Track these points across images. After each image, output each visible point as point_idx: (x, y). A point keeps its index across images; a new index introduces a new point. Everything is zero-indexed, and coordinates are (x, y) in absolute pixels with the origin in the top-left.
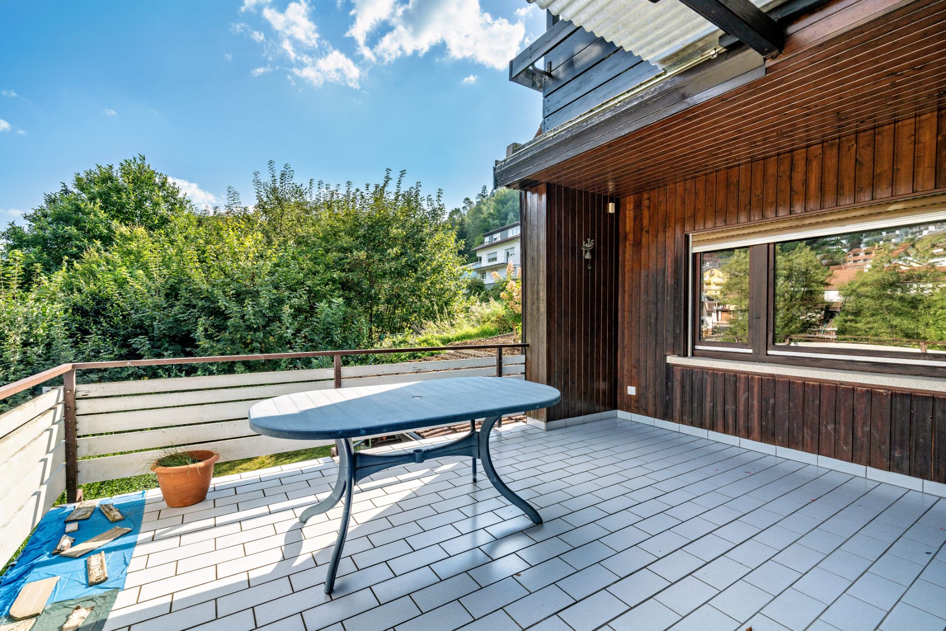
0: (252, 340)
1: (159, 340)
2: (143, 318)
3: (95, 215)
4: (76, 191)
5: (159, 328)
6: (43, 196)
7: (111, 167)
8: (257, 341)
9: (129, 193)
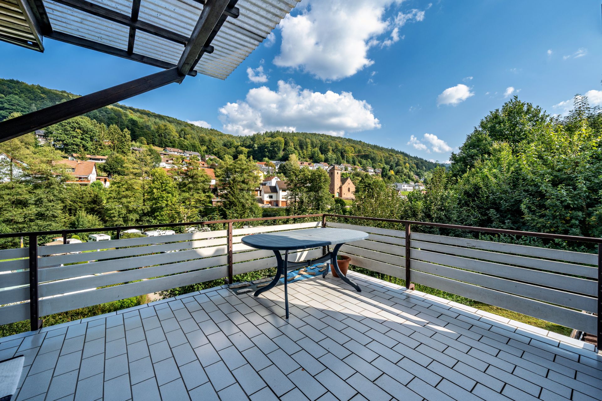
0: (572, 218)
1: (505, 212)
2: (496, 199)
3: (486, 141)
4: (480, 129)
5: (505, 205)
6: (466, 136)
7: (497, 110)
8: (577, 219)
9: (506, 122)
